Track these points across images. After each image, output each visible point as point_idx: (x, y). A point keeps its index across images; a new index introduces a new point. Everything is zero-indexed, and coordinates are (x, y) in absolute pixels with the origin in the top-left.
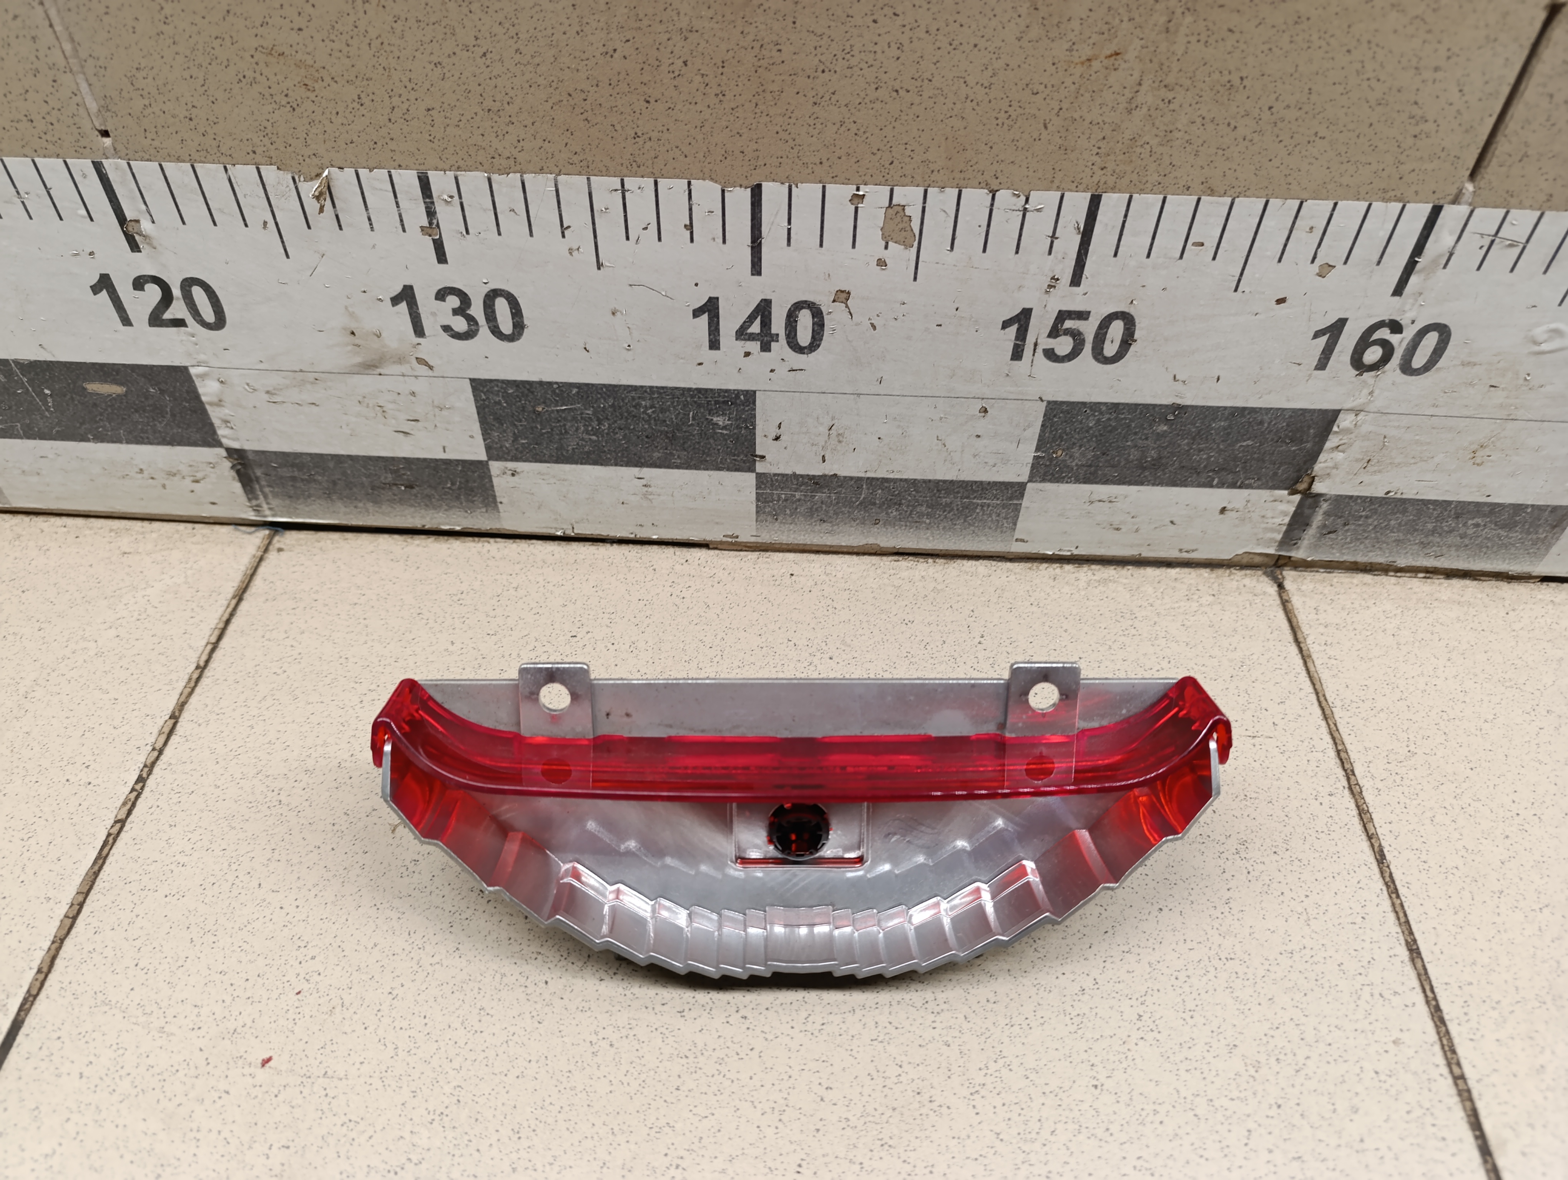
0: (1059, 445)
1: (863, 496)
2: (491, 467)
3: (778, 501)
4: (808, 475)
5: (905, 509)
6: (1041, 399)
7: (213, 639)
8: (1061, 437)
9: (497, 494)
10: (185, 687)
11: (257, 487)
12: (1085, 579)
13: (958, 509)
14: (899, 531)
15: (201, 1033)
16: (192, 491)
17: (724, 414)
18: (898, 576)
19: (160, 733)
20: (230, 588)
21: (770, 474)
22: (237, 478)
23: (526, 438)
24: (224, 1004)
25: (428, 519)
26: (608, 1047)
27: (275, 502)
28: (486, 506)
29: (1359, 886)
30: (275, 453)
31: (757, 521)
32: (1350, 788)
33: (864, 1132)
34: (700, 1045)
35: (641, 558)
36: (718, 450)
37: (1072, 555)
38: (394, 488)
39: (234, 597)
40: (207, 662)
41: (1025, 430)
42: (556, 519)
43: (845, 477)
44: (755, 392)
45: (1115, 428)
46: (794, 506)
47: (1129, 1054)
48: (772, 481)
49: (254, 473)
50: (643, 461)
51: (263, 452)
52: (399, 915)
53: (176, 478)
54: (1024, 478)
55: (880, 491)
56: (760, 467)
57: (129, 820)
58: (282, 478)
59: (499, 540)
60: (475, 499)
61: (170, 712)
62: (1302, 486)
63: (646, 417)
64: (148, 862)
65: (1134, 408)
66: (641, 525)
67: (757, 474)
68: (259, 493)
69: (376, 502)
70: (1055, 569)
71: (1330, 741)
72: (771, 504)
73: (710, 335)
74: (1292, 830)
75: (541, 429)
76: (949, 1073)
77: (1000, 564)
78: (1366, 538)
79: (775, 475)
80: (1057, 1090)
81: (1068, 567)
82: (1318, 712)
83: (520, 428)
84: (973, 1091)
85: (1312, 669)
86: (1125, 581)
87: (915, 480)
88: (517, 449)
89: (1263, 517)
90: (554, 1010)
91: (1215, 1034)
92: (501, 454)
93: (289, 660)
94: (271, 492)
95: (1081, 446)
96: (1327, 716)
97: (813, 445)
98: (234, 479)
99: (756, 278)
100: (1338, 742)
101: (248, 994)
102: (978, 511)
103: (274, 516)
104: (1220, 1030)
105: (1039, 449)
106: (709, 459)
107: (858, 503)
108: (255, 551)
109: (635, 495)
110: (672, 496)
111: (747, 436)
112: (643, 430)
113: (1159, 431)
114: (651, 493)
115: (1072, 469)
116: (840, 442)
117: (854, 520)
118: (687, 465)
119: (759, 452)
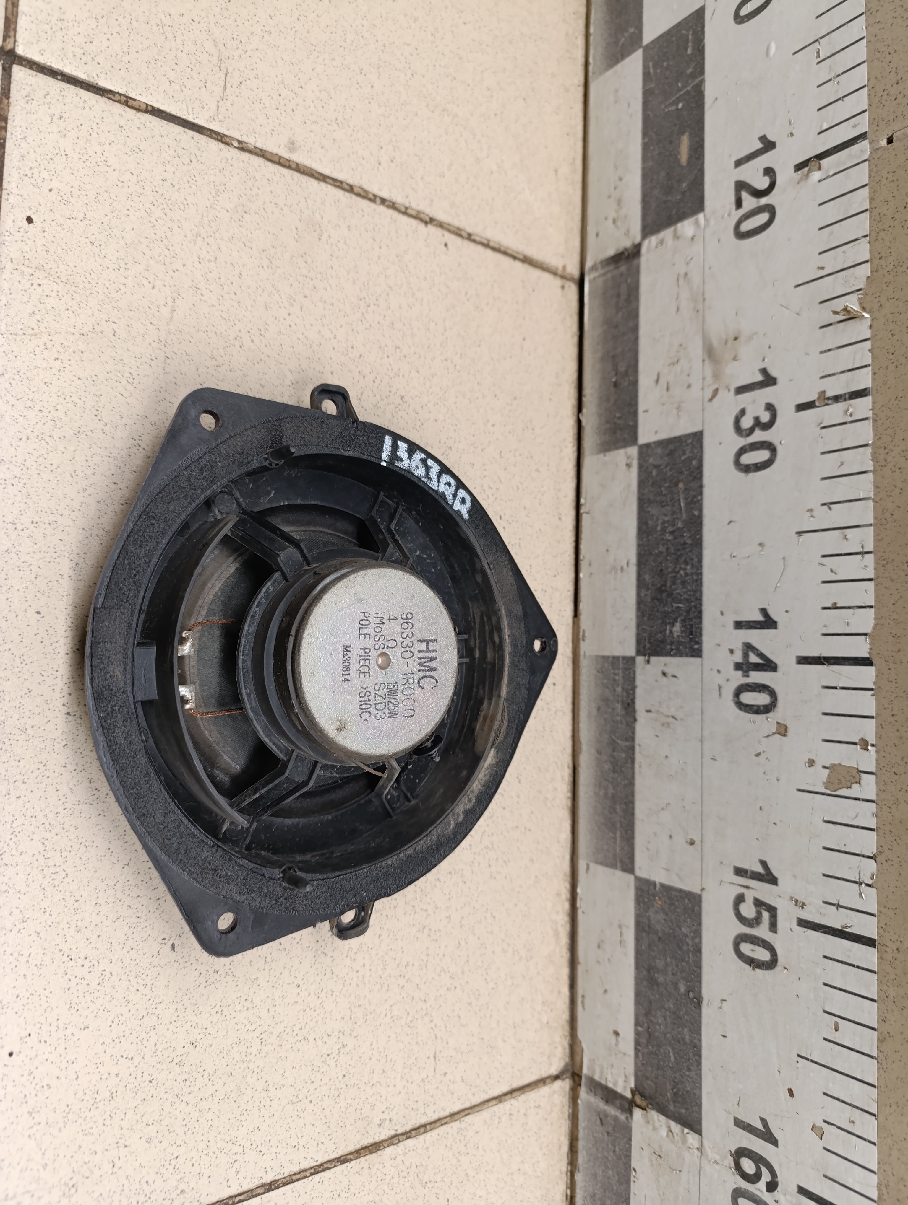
0: (665, 902)
1: (619, 742)
2: (632, 447)
3: (614, 674)
4: (635, 698)
5: (610, 776)
6: (703, 889)
7: (492, 244)
8: (672, 904)
9: (611, 453)
10: (455, 226)
11: (612, 268)
12: (558, 919)
13: (611, 818)
14: (592, 770)
15: (197, 265)
16: (606, 219)
17: (682, 632)
18: (556, 769)
19: (419, 211)
20: (532, 252)
21: (635, 667)
22: (618, 252)
23: (657, 475)
24: (217, 279)
25: (590, 400)
27: (600, 281)
28: (602, 444)
29: (320, 1143)
30: (638, 280)
31: (597, 656)
32: (396, 1136)
35: (564, 564)
36: (653, 627)
37: (577, 909)
38: (614, 373)
39: (524, 256)
40: (474, 241)
41: (677, 875)
42: (593, 498)
43: (634, 728)
44: (700, 656)
45: (681, 949)
46: (610, 687)
47: (189, 963)
48: (629, 669)
49: (622, 265)
50: (642, 566)
51: (639, 272)
53: (616, 205)
54: (639, 873)
55: (624, 755)
56: (640, 660)
57: (354, 196)
58: (619, 286)
59: (575, 454)
60: (607, 435)
61: (435, 217)
62: (638, 1099)
63: (677, 570)
64: (322, 213)
65: (698, 965)
66: (590, 564)
67: (635, 657)
68: (607, 270)
69: (603, 359)
70: (565, 894)
71: (433, 1119)
72: (611, 668)
73: (746, 622)
74: (362, 1089)
75: (664, 487)
77: (569, 849)
78: (597, 1149)
79: (634, 672)
81: (567, 906)
82: (456, 1109)
83: (665, 470)
85: (491, 1104)
86: (557, 951)
87: (634, 784)
88: (647, 468)
89: (612, 1066)
91: (204, 1030)
92: (644, 455)
93: (477, 302)
94: (608, 279)
95: (665, 920)
96: (453, 1116)
97: (660, 703)
98: (617, 250)
99: (794, 660)
100: (433, 1126)
101: (225, 296)
102: (610, 834)
103: (589, 281)
104: (207, 1034)
105: (662, 885)
106: (645, 618)
107: (614, 737)
108: (560, 268)
109: (615, 560)
110: (615, 589)
111: (664, 649)
112: (667, 567)
113: (679, 984)
114: (616, 573)
115: (646, 912)
116: (663, 724)
117: (600, 734)
118: (640, 602)
119: (653, 659)
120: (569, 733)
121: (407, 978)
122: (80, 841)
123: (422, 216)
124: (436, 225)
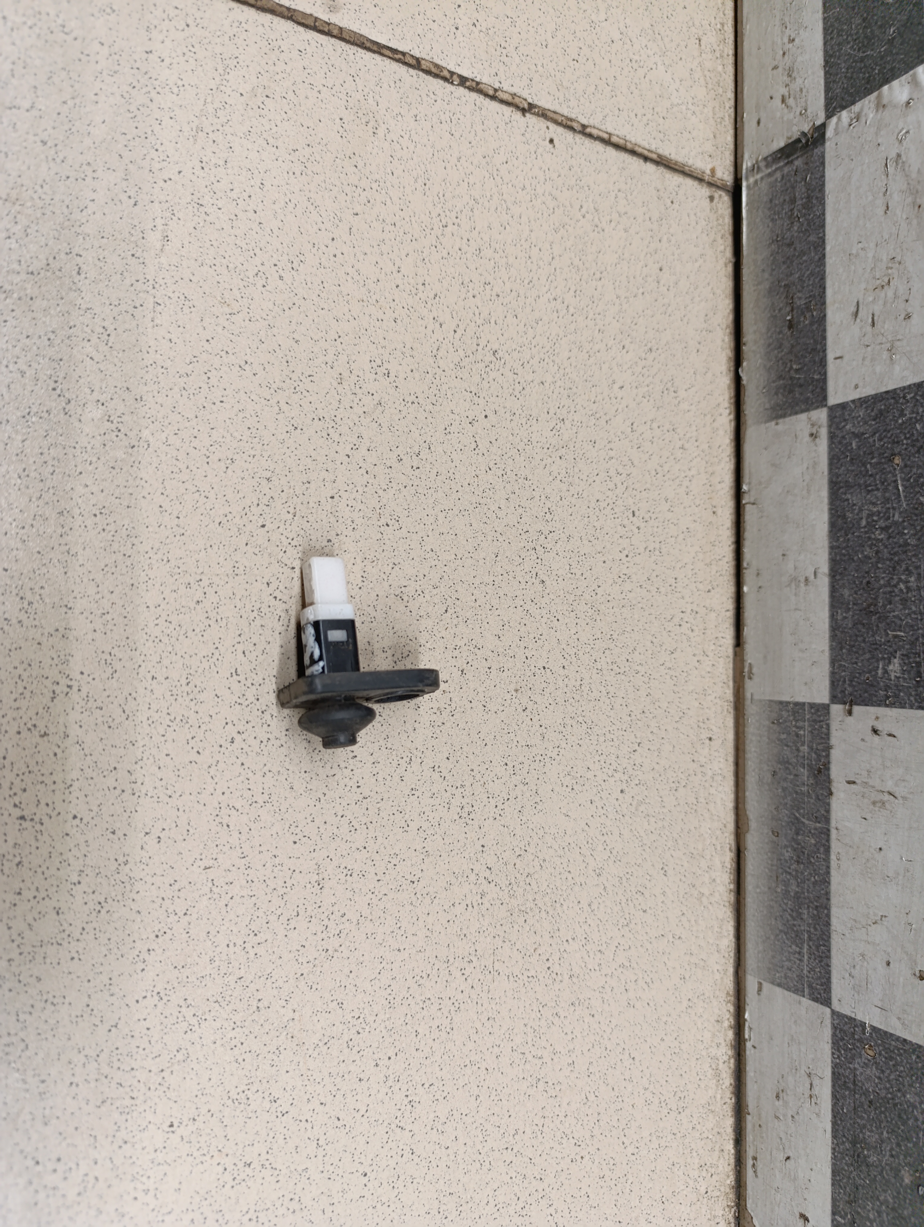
0: (880, 1054)
1: (807, 822)
2: (819, 411)
3: (797, 727)
4: (829, 763)
5: (793, 867)
7: (614, 139)
8: (891, 1058)
9: (787, 419)
10: (563, 116)
11: (782, 164)
12: (719, 1053)
13: (794, 925)
14: (766, 857)
15: (198, 170)
16: (771, 98)
17: (903, 672)
18: (714, 853)
19: (514, 95)
20: (668, 151)
21: (828, 719)
22: (790, 141)
23: (859, 448)
24: (228, 191)
25: (754, 348)
26: (195, 600)
27: (764, 186)
28: (773, 409)
30: (823, 176)
31: (771, 701)
33: (114, 883)
34: (202, 697)
35: (721, 575)
36: (856, 663)
37: (745, 1040)
38: (788, 309)
39: (659, 156)
40: (590, 136)
41: (899, 1019)
42: (760, 483)
43: (829, 804)
45: (904, 1123)
46: (790, 744)
47: (208, 1157)
48: (821, 722)
49: (797, 158)
50: (838, 577)
51: (823, 164)
52: (330, 363)
53: (785, 78)
54: (836, 1006)
55: (813, 841)
56: (837, 709)
57: (421, 73)
58: (793, 187)
59: (733, 424)
60: (780, 396)
61: (536, 102)
63: (894, 582)
64: (377, 97)
66: (758, 574)
67: (828, 705)
68: (774, 168)
69: (771, 292)
70: (728, 1020)
72: (791, 718)
75: (871, 464)
76: (180, 967)
77: (732, 961)
79: (828, 725)
80: (167, 1085)
81: (730, 1034)
83: (871, 440)
84: (162, 995)
86: (719, 1096)
87: (829, 883)
88: (843, 437)
90: (234, 537)
92: (837, 420)
93: (596, 220)
94: (776, 180)
95: (879, 1078)
97: (869, 771)
98: (789, 138)
101: (241, 215)
102: (794, 947)
103: (748, 187)
105: (874, 1028)
106: (844, 651)
107: (797, 815)
108: (708, 172)
109: (795, 568)
110: (796, 609)
111: (876, 696)
112: (877, 579)
113: (903, 1172)
114: (798, 586)
115: (851, 1063)
116: (874, 803)
117: (777, 809)
118: (835, 628)
119: (856, 709)
120: (731, 805)
121: (515, 1151)
122: (45, 998)
123: (517, 100)
124: (537, 115)
